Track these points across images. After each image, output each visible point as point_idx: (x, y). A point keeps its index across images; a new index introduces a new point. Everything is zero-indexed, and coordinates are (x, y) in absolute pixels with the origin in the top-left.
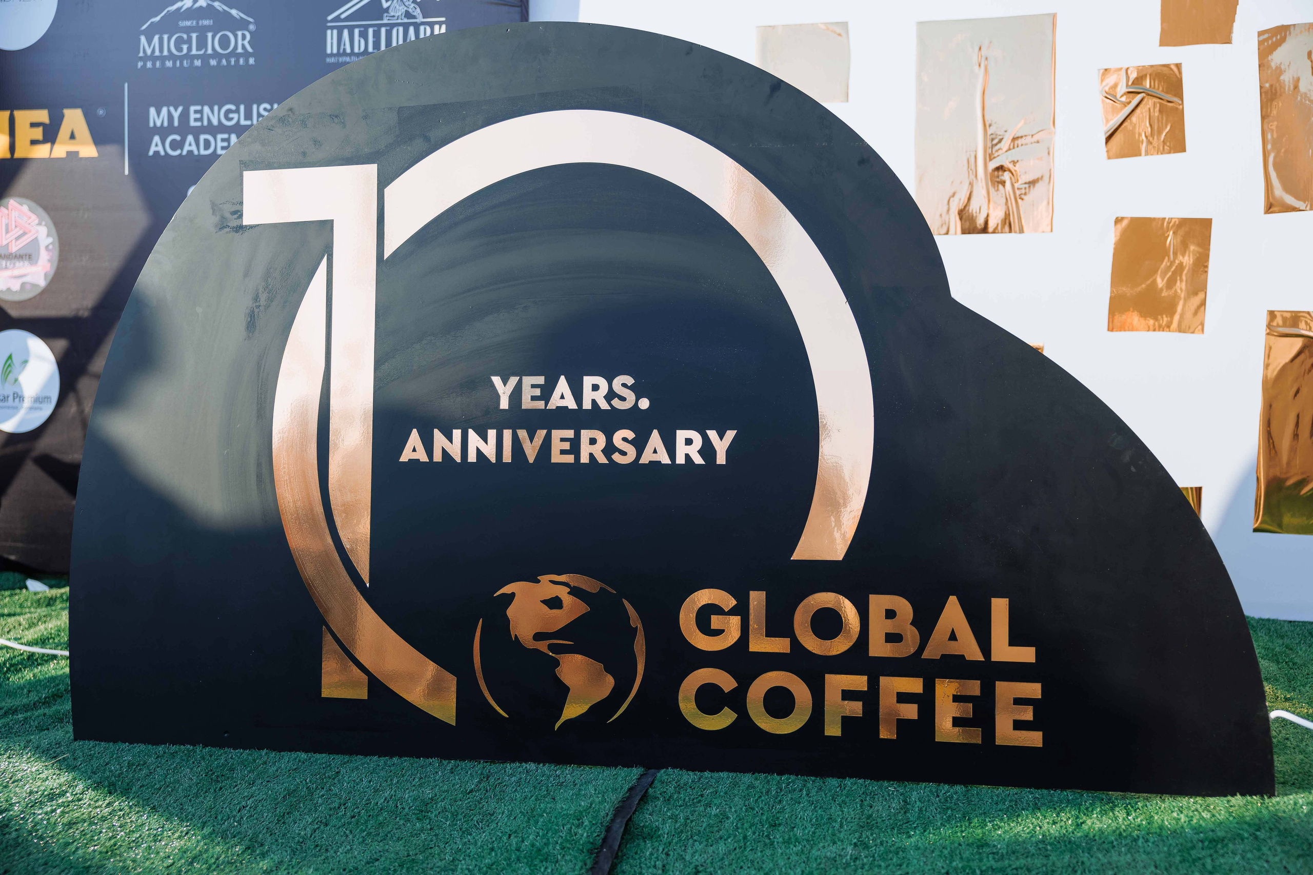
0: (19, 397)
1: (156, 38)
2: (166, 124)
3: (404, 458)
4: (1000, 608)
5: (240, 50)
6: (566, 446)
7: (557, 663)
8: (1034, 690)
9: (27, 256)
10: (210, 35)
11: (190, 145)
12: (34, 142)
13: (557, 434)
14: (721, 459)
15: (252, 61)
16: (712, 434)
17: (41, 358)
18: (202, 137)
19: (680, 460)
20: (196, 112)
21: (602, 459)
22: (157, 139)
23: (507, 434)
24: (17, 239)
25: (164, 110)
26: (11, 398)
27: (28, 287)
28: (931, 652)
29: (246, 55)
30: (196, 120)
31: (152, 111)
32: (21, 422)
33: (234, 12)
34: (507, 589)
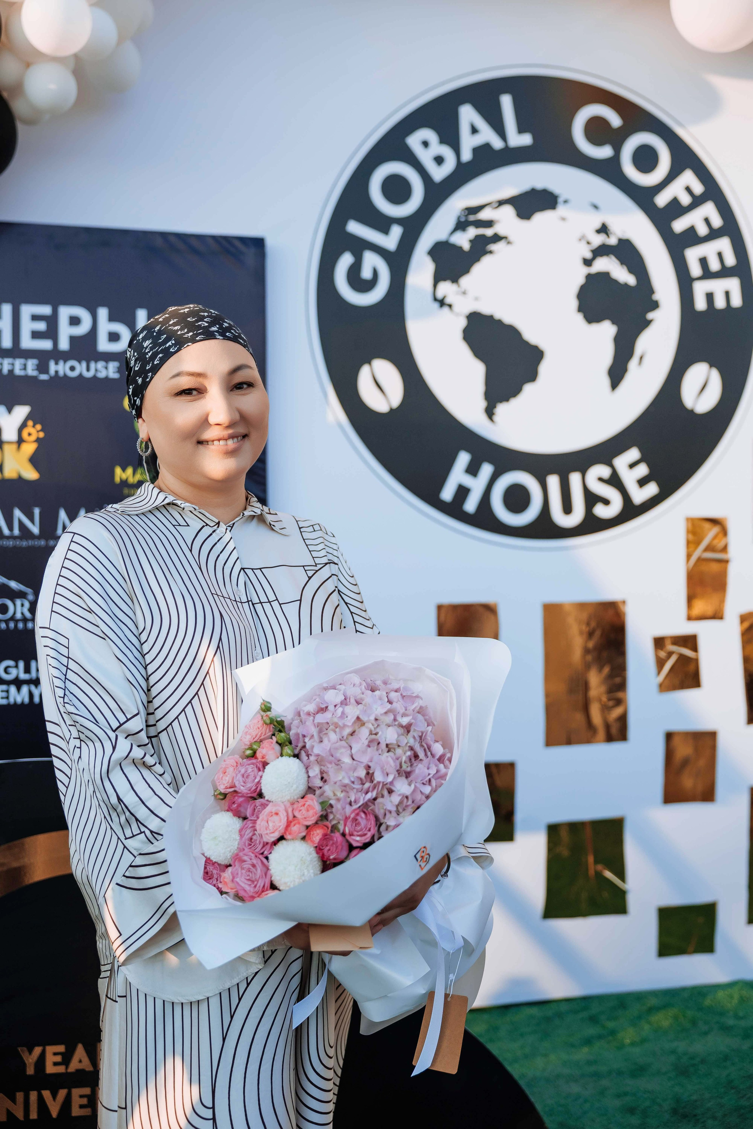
5: (18, 616)
15: (30, 625)
29: (24, 620)
33: (12, 584)
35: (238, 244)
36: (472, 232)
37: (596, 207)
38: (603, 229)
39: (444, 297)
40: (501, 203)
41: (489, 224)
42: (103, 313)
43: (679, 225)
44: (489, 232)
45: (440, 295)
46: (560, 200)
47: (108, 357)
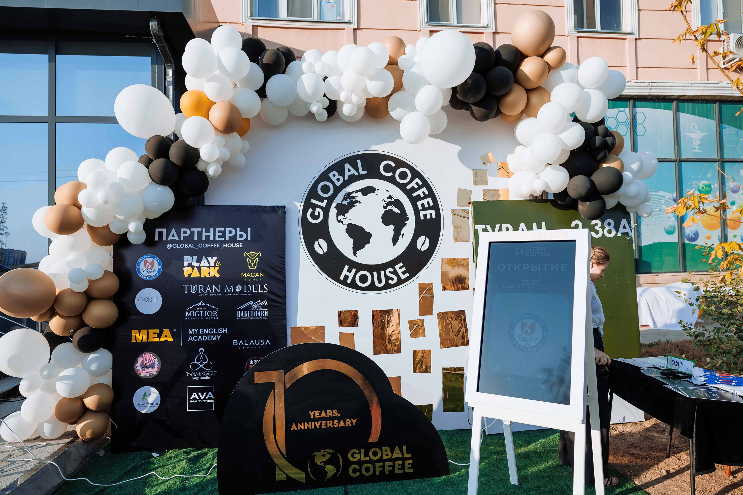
0: (147, 403)
1: (191, 312)
2: (193, 333)
3: (292, 429)
4: (405, 447)
5: (214, 315)
6: (325, 424)
7: (325, 467)
8: (411, 462)
9: (152, 366)
10: (206, 312)
11: (200, 338)
12: (154, 338)
13: (323, 422)
14: (354, 425)
15: (217, 318)
16: (352, 420)
17: (154, 393)
18: (203, 336)
19: (347, 425)
20: (202, 330)
21: (332, 426)
22: (191, 337)
23: (313, 423)
24: (148, 362)
25: (193, 330)
26: (145, 404)
27: (151, 375)
28: (394, 457)
29: (216, 317)
30: (202, 332)
31: (189, 330)
32: (147, 411)
33: (212, 306)
34: (314, 454)
35: (277, 208)
36: (348, 200)
37: (387, 191)
38: (390, 197)
39: (341, 219)
40: (357, 191)
41: (354, 197)
42: (238, 229)
43: (414, 195)
44: (354, 200)
45: (339, 219)
46: (376, 189)
47: (239, 242)
